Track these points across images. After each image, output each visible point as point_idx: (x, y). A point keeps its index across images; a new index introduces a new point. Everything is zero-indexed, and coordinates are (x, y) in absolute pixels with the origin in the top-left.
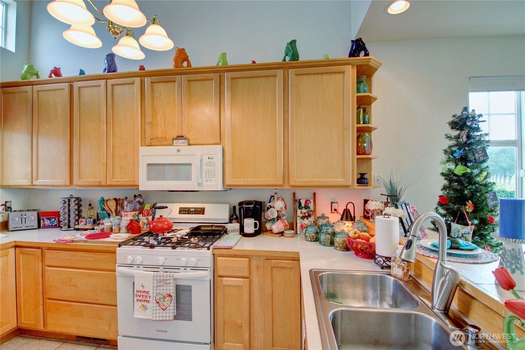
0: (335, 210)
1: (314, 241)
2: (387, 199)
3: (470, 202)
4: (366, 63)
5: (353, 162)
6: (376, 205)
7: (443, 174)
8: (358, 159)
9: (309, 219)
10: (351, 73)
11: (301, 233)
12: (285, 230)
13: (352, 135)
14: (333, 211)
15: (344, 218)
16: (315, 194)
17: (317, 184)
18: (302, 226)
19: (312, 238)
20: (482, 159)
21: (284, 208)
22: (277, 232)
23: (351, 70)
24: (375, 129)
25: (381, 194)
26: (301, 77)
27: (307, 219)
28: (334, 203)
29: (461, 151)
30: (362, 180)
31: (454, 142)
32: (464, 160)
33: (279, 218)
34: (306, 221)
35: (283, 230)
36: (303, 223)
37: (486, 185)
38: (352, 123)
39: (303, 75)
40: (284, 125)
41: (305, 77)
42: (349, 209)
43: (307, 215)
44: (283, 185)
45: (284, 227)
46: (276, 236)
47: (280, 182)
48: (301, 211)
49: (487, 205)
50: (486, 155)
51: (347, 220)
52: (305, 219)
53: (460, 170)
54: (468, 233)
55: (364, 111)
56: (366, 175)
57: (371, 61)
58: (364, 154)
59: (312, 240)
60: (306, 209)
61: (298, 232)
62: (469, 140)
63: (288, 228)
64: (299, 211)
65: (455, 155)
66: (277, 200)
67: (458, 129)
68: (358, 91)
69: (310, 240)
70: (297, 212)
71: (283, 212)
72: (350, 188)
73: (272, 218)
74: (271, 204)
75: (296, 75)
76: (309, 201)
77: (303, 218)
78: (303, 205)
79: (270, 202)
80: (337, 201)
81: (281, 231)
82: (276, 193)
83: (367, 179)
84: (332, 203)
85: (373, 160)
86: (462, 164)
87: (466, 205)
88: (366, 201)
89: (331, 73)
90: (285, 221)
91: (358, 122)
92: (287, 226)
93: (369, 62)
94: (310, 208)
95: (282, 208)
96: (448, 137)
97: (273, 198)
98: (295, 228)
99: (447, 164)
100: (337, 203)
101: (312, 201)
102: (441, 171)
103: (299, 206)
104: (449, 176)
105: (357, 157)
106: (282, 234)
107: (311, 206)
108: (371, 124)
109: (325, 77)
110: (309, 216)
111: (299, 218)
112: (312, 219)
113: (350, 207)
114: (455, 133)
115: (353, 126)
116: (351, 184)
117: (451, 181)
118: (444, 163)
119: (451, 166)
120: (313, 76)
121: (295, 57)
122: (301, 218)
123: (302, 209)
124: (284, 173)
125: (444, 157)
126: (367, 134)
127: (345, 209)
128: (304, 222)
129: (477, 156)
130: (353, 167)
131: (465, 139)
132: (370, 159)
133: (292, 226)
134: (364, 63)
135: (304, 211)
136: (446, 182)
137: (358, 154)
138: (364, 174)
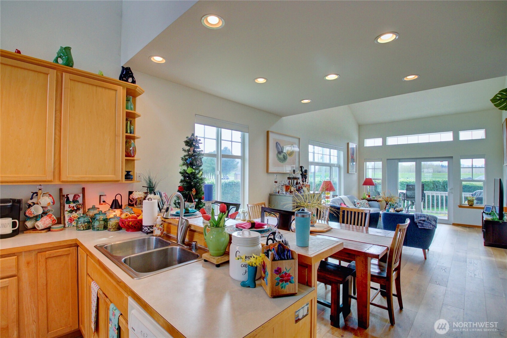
0: (104, 202)
1: (87, 229)
2: (147, 190)
3: (194, 189)
4: (134, 89)
5: (122, 162)
6: (139, 194)
7: (181, 173)
8: (126, 160)
9: (78, 212)
10: (121, 92)
11: (70, 226)
12: (52, 225)
13: (121, 141)
14: (102, 202)
15: (114, 207)
16: (83, 189)
17: (91, 179)
18: (70, 219)
19: (84, 227)
20: (200, 164)
21: (51, 204)
22: (43, 228)
23: (122, 91)
24: (138, 138)
25: (143, 187)
26: (77, 83)
27: (76, 212)
28: (103, 196)
29: (190, 159)
30: (128, 176)
31: (186, 153)
32: (191, 165)
33: (45, 213)
34: (75, 214)
35: (50, 225)
36: (72, 217)
37: (201, 179)
38: (122, 132)
39: (79, 82)
40: (55, 123)
41: (80, 84)
42: (117, 200)
43: (75, 208)
44: (53, 180)
45: (51, 222)
46: (41, 232)
47: (50, 178)
48: (69, 206)
49: (202, 190)
50: (201, 162)
51: (116, 208)
52: (74, 212)
53: (189, 170)
54: (193, 207)
55: (131, 123)
56: (131, 172)
57: (138, 88)
58: (130, 156)
59: (85, 229)
60: (74, 203)
61: (67, 225)
62: (194, 153)
63: (56, 222)
64: (67, 206)
65: (187, 161)
66: (43, 196)
67: (189, 146)
68: (127, 108)
69: (83, 229)
70: (64, 206)
71: (49, 208)
72: (119, 182)
73: (36, 215)
74: (34, 200)
75: (71, 80)
76: (78, 195)
77: (71, 212)
78: (71, 199)
79: (32, 199)
80: (105, 194)
81: (48, 226)
82: (40, 190)
83: (132, 175)
84: (100, 196)
85: (135, 161)
86: (191, 167)
87: (192, 191)
88: (131, 193)
89: (105, 88)
90: (53, 216)
91: (127, 132)
92: (55, 220)
93: (136, 88)
94: (78, 202)
95: (49, 203)
96: (184, 150)
97: (35, 194)
98: (62, 222)
99: (183, 166)
100: (105, 195)
101: (81, 195)
102: (180, 171)
103: (66, 201)
104: (184, 173)
105: (125, 158)
106: (49, 229)
107: (80, 200)
108: (135, 134)
109: (100, 89)
110: (78, 209)
111: (66, 213)
112: (81, 211)
113: (118, 198)
114: (187, 148)
115: (123, 134)
116: (120, 179)
117: (185, 177)
118: (181, 166)
119: (185, 168)
120: (88, 86)
121: (69, 63)
122: (69, 212)
123: (70, 203)
124: (54, 169)
125: (182, 162)
126: (132, 141)
127: (114, 200)
128: (73, 215)
129: (198, 162)
130: (122, 166)
131: (192, 152)
132: (134, 160)
133: (60, 221)
134: (132, 88)
135: (72, 205)
136: (182, 178)
137: (126, 156)
138: (130, 171)
